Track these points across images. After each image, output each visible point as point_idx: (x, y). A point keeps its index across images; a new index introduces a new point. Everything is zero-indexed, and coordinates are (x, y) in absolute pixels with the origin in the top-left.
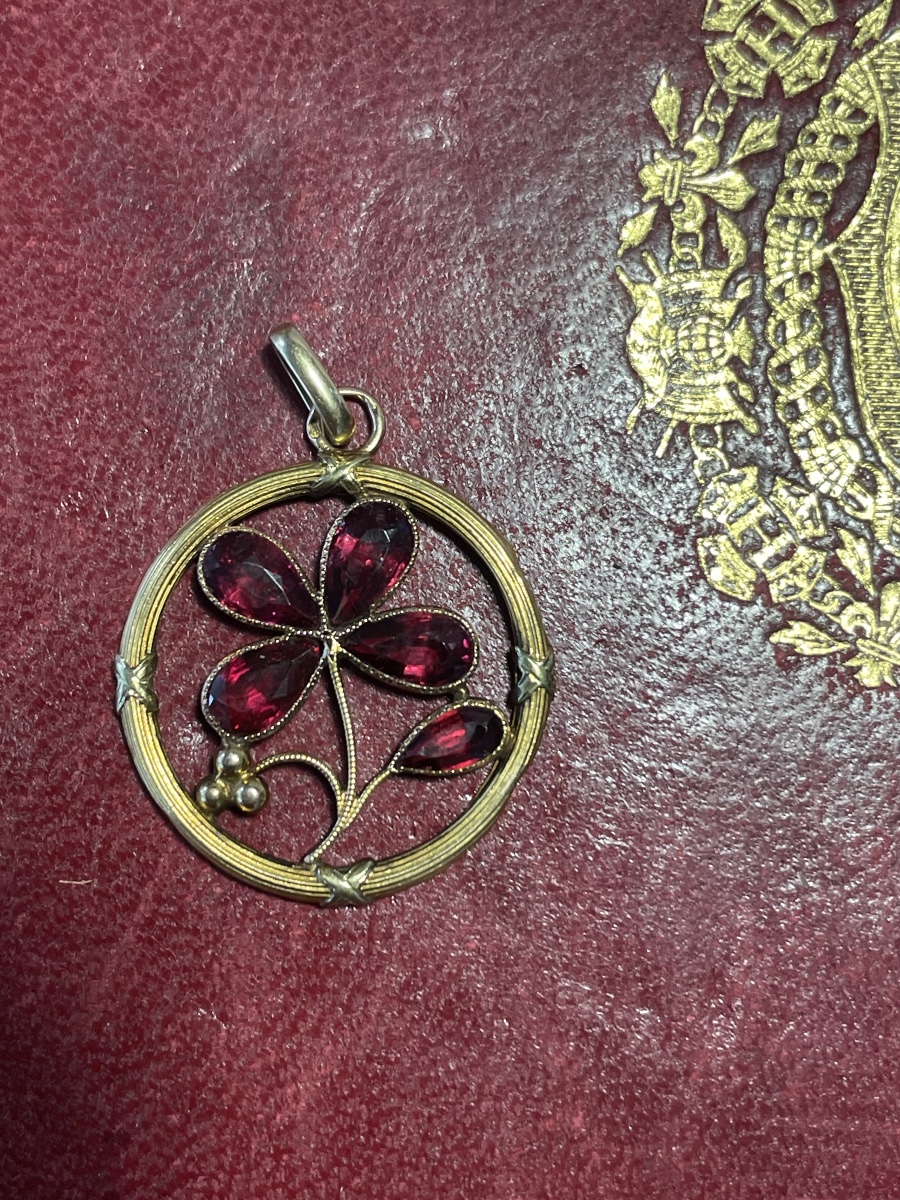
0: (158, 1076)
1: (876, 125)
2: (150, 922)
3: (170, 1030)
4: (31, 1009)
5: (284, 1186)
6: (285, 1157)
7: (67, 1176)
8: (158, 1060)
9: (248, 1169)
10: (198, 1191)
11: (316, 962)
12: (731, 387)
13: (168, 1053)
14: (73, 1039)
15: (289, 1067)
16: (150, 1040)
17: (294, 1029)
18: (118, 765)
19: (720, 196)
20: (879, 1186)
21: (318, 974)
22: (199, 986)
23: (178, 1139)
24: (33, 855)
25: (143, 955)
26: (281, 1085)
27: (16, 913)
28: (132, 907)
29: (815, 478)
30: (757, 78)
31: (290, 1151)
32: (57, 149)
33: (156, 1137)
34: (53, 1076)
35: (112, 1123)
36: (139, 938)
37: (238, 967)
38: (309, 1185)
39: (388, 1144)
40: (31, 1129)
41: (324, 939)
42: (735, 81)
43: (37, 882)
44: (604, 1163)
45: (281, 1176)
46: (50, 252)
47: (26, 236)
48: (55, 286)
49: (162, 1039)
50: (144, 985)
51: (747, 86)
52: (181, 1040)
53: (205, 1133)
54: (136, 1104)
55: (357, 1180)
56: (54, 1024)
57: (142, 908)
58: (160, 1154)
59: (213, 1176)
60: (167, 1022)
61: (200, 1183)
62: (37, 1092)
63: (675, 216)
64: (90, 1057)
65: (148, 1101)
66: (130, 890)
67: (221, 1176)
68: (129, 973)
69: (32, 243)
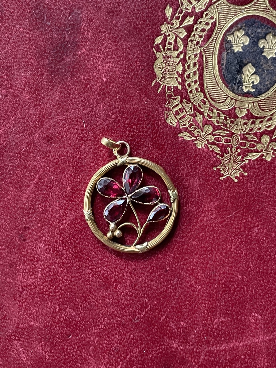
0: (36, 215)
1: (216, 20)
2: (37, 183)
3: (40, 206)
4: (10, 199)
5: (61, 241)
6: (62, 235)
7: (15, 235)
8: (37, 212)
9: (54, 237)
10: (43, 240)
11: (72, 195)
12: (177, 78)
13: (39, 211)
14: (19, 206)
15: (65, 217)
16: (35, 208)
17: (67, 208)
18: (33, 149)
19: (178, 34)
20: (188, 253)
21: (73, 198)
22: (46, 198)
23: (40, 229)
24: (13, 166)
25: (35, 190)
26: (63, 220)
27: (8, 179)
28: (33, 180)
29: (192, 100)
30: (190, 8)
31: (63, 234)
32: (29, 8)
33: (35, 228)
34: (14, 213)
35: (26, 225)
36: (35, 186)
37: (55, 194)
38: (67, 241)
39: (85, 234)
40: (9, 224)
41: (74, 190)
42: (185, 8)
43: (13, 172)
44: (130, 242)
45: (61, 239)
46: (26, 32)
47: (20, 28)
48: (26, 40)
49: (38, 208)
50: (35, 196)
51: (188, 9)
52: (42, 209)
53: (45, 228)
54: (31, 221)
55: (77, 241)
56: (15, 203)
57: (35, 180)
58: (36, 232)
59: (47, 237)
60: (40, 204)
61: (44, 238)
62: (10, 216)
63: (168, 38)
64: (22, 210)
65: (34, 220)
66: (33, 176)
67: (48, 237)
68: (32, 193)
69: (21, 30)
